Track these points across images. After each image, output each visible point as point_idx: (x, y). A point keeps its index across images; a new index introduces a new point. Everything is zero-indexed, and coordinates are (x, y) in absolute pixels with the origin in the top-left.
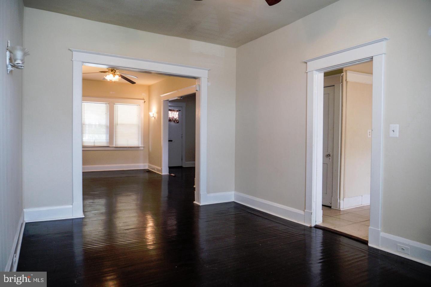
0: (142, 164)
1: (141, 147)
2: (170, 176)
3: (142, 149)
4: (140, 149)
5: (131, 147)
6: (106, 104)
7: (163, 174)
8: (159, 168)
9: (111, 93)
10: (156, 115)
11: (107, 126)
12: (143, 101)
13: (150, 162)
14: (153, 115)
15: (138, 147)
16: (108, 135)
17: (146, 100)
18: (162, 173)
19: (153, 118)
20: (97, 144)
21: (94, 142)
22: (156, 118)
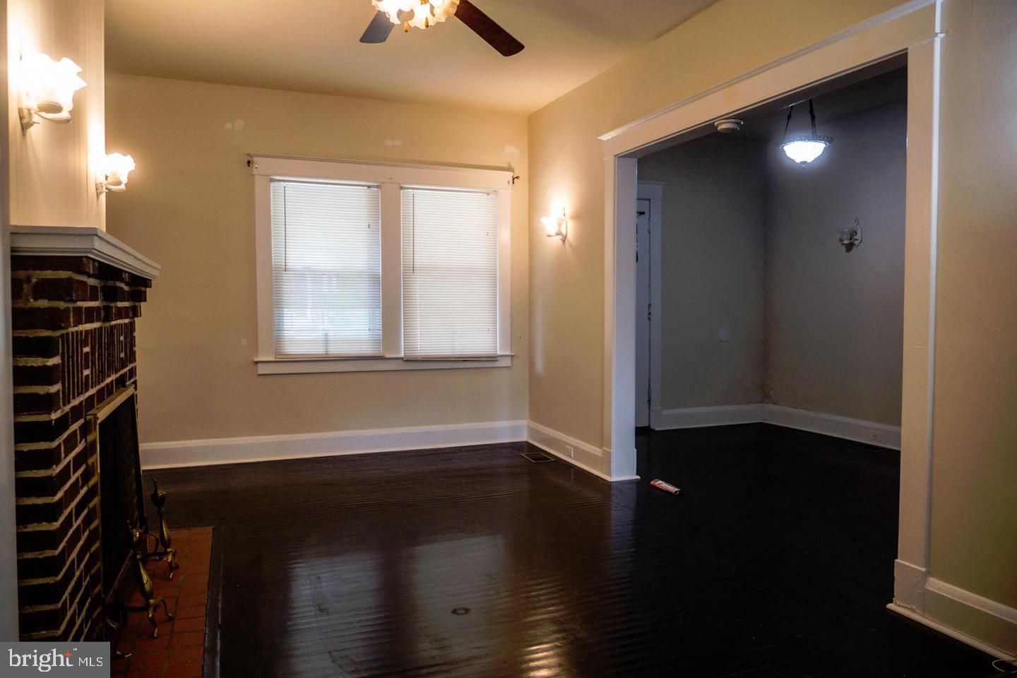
0: (505, 424)
1: (499, 356)
2: (642, 487)
3: (507, 362)
4: (497, 364)
5: (465, 359)
6: (369, 187)
7: (614, 478)
8: (596, 451)
9: (389, 143)
10: (570, 229)
11: (373, 278)
12: (509, 175)
13: (537, 413)
14: (560, 225)
15: (492, 358)
16: (379, 313)
17: (521, 169)
18: (609, 474)
19: (558, 239)
20: (336, 350)
21: (326, 342)
22: (570, 237)
